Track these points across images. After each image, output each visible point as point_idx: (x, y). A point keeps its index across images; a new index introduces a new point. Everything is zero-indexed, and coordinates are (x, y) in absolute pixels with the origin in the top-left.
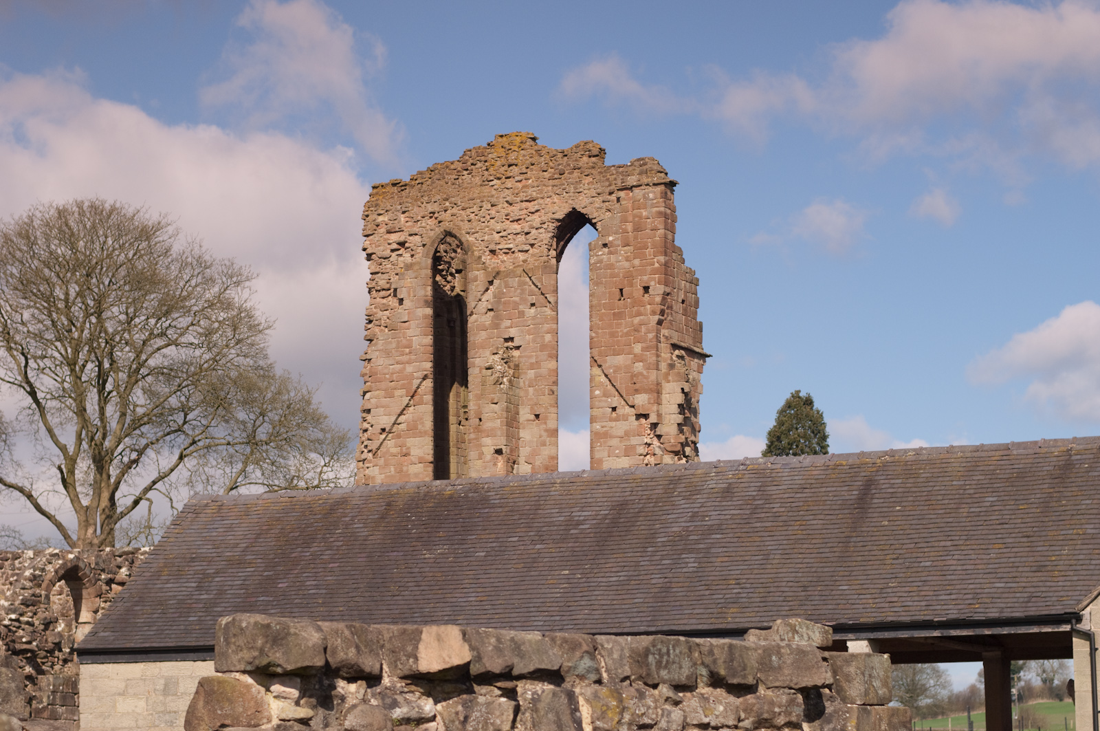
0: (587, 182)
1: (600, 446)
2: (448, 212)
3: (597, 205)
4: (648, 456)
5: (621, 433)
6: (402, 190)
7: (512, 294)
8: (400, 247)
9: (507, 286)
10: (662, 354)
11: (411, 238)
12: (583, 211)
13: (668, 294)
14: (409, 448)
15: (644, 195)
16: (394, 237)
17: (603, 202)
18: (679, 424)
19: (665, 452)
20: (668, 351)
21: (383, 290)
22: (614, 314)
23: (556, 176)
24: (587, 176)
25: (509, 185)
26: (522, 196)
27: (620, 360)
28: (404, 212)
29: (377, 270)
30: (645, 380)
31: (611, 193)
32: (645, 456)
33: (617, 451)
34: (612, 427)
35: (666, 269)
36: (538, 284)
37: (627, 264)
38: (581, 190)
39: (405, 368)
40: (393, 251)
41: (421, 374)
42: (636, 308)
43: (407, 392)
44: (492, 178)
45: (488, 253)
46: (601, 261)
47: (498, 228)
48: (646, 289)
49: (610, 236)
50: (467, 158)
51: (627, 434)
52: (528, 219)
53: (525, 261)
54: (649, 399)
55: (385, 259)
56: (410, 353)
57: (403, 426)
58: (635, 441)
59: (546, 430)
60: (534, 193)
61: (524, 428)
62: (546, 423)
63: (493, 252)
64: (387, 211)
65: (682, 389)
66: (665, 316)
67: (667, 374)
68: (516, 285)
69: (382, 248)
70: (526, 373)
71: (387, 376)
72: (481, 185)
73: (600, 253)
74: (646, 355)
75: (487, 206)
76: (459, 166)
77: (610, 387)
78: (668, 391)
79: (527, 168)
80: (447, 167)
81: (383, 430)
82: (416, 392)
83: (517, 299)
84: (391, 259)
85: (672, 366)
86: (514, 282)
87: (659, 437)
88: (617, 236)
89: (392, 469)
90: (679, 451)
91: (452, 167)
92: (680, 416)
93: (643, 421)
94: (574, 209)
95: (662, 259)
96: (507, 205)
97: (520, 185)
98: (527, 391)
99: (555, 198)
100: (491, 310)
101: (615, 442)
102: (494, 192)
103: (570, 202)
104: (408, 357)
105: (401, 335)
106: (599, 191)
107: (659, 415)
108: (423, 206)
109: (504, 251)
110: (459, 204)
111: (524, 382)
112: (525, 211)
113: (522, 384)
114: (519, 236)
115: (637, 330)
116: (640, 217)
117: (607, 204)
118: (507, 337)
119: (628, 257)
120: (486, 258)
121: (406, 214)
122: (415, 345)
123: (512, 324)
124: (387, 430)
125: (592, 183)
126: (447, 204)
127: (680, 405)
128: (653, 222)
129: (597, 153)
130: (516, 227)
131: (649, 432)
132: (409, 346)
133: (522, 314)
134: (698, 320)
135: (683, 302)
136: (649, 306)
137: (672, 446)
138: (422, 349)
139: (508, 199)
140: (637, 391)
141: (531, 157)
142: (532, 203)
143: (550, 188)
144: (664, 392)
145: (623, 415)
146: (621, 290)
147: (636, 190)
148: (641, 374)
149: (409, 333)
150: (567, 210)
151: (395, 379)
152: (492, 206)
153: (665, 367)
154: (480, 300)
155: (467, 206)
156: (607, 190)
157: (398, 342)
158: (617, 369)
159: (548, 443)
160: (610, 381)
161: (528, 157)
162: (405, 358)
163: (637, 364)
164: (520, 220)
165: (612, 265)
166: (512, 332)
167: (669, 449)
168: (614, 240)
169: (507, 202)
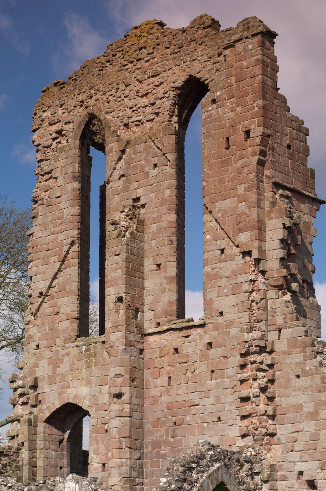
0: (200, 49)
1: (211, 287)
2: (93, 98)
3: (209, 68)
4: (254, 293)
5: (228, 273)
6: (61, 88)
7: (138, 159)
8: (59, 136)
9: (135, 152)
10: (265, 194)
11: (66, 126)
12: (198, 76)
13: (269, 136)
14: (60, 307)
15: (244, 47)
16: (55, 128)
17: (214, 63)
18: (282, 259)
19: (270, 288)
20: (271, 189)
21: (46, 173)
22: (222, 162)
23: (176, 51)
24: (200, 44)
25: (139, 66)
26: (150, 73)
27: (227, 204)
28: (61, 106)
29: (42, 158)
30: (248, 219)
31: (220, 55)
32: (251, 292)
33: (226, 291)
34: (221, 268)
35: (264, 112)
36: (160, 146)
37: (232, 115)
38: (196, 57)
39: (57, 237)
40: (54, 139)
41: (69, 241)
42: (239, 152)
43: (59, 258)
44: (126, 63)
45: (122, 127)
46: (210, 116)
47: (130, 104)
48: (247, 133)
49: (217, 91)
50: (110, 51)
51: (234, 274)
52: (154, 92)
53: (151, 129)
54: (251, 236)
55: (48, 147)
56: (62, 223)
57: (55, 289)
58: (241, 278)
59: (166, 278)
60: (158, 68)
61: (148, 278)
62: (165, 271)
63: (126, 126)
64: (49, 107)
65: (284, 224)
66: (267, 157)
67: (270, 212)
68: (142, 150)
69: (45, 139)
70: (150, 228)
71: (45, 246)
72: (119, 71)
73: (210, 109)
74: (248, 195)
75: (122, 87)
76: (103, 59)
77: (219, 231)
78: (271, 228)
79: (154, 48)
80: (94, 62)
81: (41, 293)
82: (65, 257)
83: (142, 162)
84: (52, 147)
85: (273, 204)
86: (140, 147)
87: (263, 272)
88: (223, 90)
89: (47, 327)
90: (282, 285)
91: (98, 61)
92: (282, 251)
93: (248, 258)
94: (190, 76)
95: (260, 102)
96: (138, 83)
97: (147, 64)
98: (151, 244)
99: (175, 69)
100: (123, 176)
101: (223, 282)
102: (128, 74)
103: (188, 70)
104: (60, 227)
105: (55, 209)
106: (209, 55)
107: (262, 251)
108: (75, 97)
109: (135, 123)
110: (101, 89)
111: (148, 236)
112: (151, 86)
113: (146, 238)
114: (147, 108)
115: (240, 173)
116: (241, 68)
117: (216, 65)
118: (135, 197)
119: (233, 107)
120: (121, 132)
121: (63, 107)
122: (65, 215)
123: (139, 185)
124: (44, 293)
125: (204, 49)
126: (92, 91)
127: (282, 241)
128: (252, 70)
129: (210, 24)
130: (145, 101)
131: (253, 269)
132: (61, 218)
133: (147, 175)
134: (309, 166)
135: (289, 147)
136: (250, 148)
137: (276, 280)
138: (71, 218)
139: (138, 77)
140: (241, 230)
141: (157, 39)
142: (157, 77)
143: (171, 61)
144: (267, 229)
145: (231, 255)
146: (228, 139)
147: (238, 45)
148: (244, 213)
149: (62, 206)
150: (185, 77)
151: (50, 248)
152: (127, 86)
153: (268, 205)
154: (115, 169)
155: (107, 90)
156: (216, 53)
157: (53, 216)
158: (225, 213)
159: (167, 290)
160: (219, 225)
161: (154, 40)
162: (57, 229)
163: (240, 205)
164: (147, 94)
165: (220, 117)
166: (139, 193)
167: (273, 284)
168: (221, 95)
169: (137, 80)
